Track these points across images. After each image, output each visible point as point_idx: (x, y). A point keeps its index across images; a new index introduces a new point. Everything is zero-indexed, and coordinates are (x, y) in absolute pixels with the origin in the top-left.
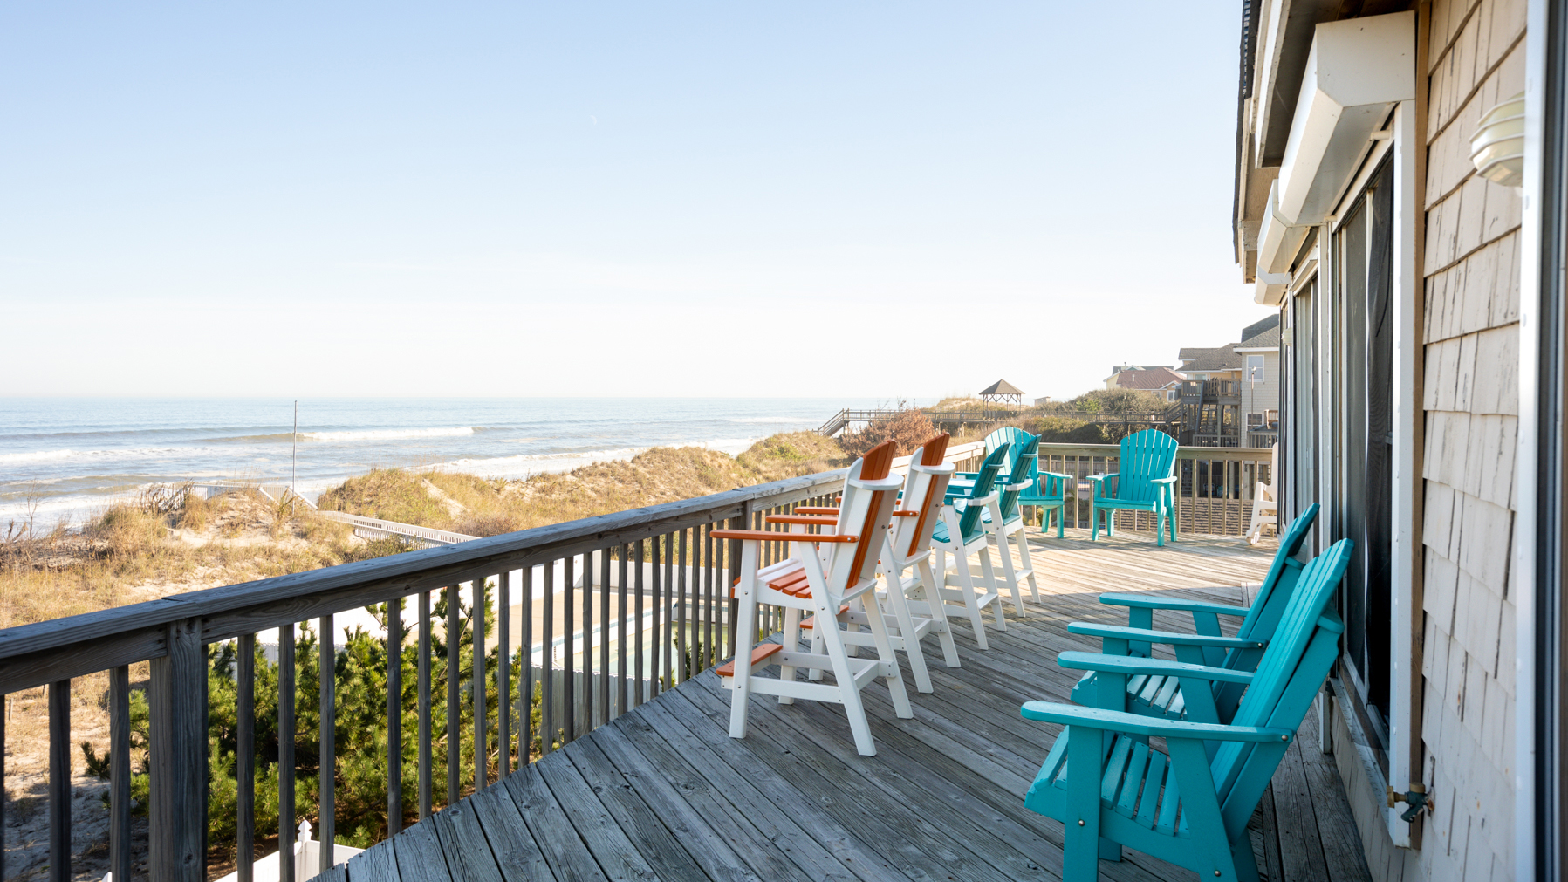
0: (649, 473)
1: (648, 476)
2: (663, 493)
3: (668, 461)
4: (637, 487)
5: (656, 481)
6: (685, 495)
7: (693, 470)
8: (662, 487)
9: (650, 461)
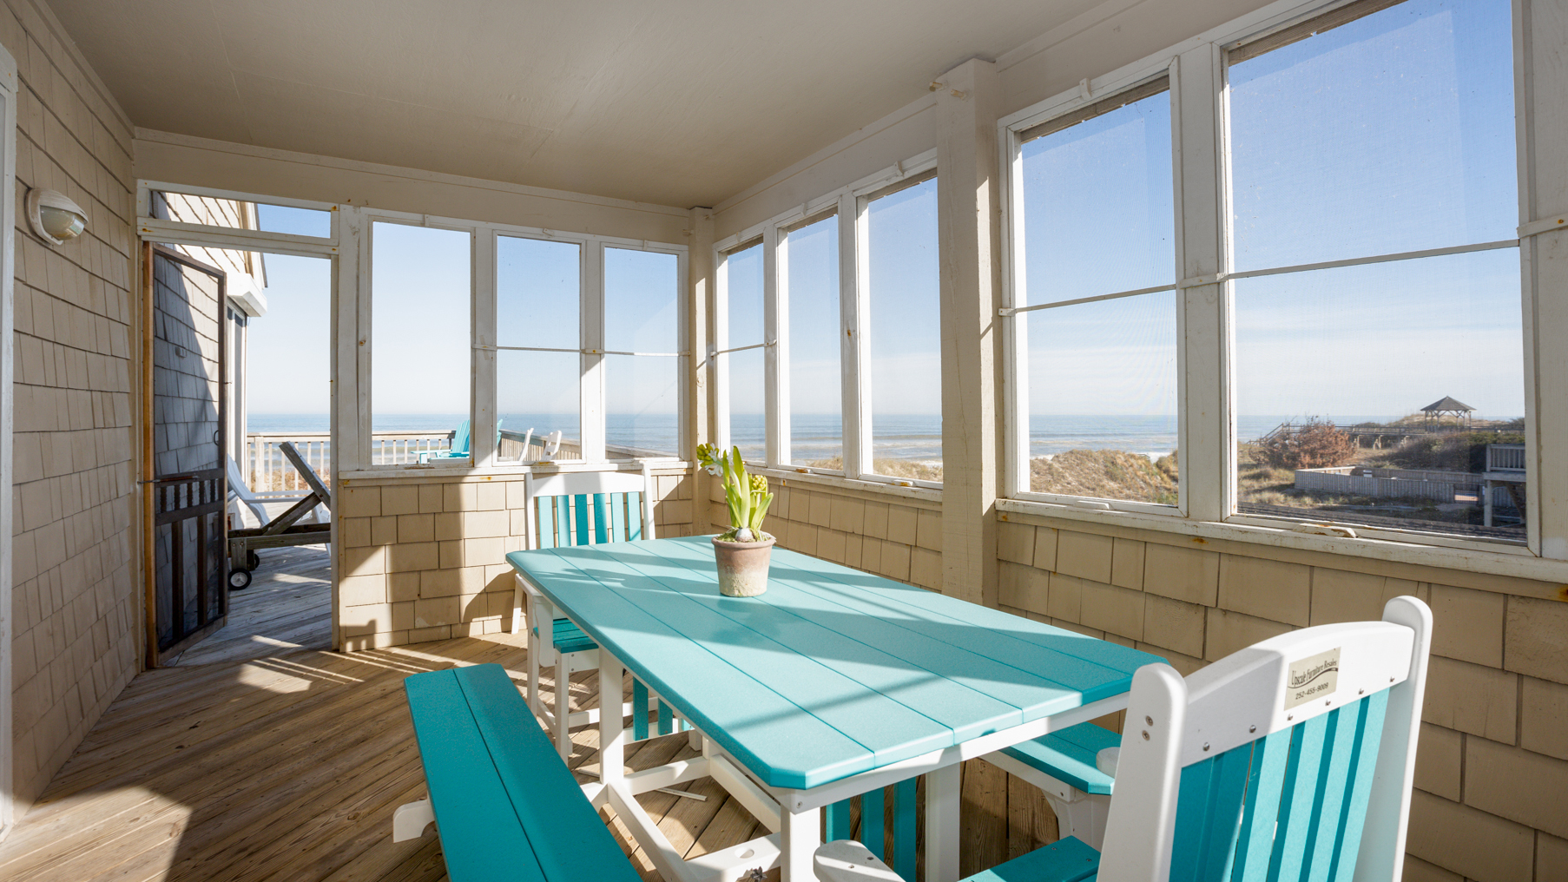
0: (1063, 468)
1: (1061, 470)
2: (1069, 483)
3: (1080, 459)
4: (1049, 478)
5: (1067, 475)
6: (1088, 485)
7: (1102, 467)
8: (1070, 479)
9: (1066, 459)
